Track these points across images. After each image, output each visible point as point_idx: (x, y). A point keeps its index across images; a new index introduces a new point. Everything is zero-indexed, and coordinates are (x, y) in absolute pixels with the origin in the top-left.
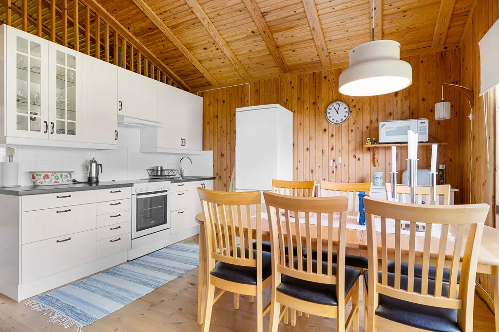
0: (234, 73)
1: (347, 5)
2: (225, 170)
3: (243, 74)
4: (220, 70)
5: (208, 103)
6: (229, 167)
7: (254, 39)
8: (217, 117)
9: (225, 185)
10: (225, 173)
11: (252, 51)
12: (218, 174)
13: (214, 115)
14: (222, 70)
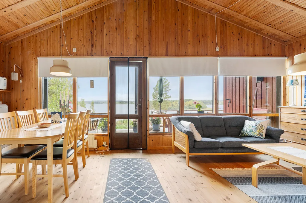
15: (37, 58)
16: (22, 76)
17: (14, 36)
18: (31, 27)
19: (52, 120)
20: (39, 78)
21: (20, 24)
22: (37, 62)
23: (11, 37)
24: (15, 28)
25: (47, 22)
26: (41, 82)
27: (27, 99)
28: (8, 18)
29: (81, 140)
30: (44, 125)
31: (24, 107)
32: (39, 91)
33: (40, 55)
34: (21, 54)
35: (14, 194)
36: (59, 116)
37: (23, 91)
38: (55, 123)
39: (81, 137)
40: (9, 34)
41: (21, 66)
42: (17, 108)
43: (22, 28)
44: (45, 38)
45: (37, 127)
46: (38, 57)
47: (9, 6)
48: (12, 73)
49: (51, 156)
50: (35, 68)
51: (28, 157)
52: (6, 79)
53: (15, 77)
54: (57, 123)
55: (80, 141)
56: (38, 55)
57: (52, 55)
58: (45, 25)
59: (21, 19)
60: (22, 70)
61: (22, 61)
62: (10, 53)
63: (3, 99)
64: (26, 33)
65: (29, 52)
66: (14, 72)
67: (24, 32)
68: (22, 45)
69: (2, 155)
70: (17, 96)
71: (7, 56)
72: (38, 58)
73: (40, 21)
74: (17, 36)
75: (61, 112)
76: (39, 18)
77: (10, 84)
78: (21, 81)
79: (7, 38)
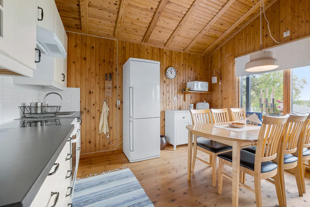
0: (110, 28)
1: (200, 22)
2: (94, 105)
3: (118, 32)
4: (100, 21)
5: (74, 44)
6: (98, 102)
7: (148, 13)
8: (85, 59)
9: (93, 118)
10: (93, 107)
11: (139, 20)
12: (85, 109)
13: (81, 57)
14: (103, 21)
15: (234, 59)
16: (221, 79)
17: (214, 47)
18: (229, 32)
19: (248, 121)
20: (237, 78)
21: (218, 34)
22: (235, 63)
23: (212, 48)
24: (215, 40)
25: (245, 19)
26: (239, 81)
27: (225, 99)
28: (208, 34)
29: (294, 155)
30: (235, 125)
31: (222, 106)
32: (237, 90)
33: (238, 55)
34: (220, 60)
35: (205, 178)
36: (258, 117)
37: (222, 91)
38: (252, 124)
39: (295, 150)
40: (210, 47)
41: (220, 71)
42: (216, 106)
43: (221, 37)
44: (243, 37)
45: (228, 125)
46: (236, 57)
47: (208, 23)
48: (212, 77)
49: (237, 161)
50: (233, 69)
51: (216, 152)
52: (208, 83)
53: (215, 80)
54: (255, 124)
55: (292, 155)
56: (236, 56)
57: (251, 51)
58: (244, 22)
59: (218, 29)
60: (221, 74)
61: (221, 66)
62: (211, 62)
63: (207, 99)
64: (224, 40)
65: (227, 55)
66: (214, 76)
67: (222, 39)
68: (221, 52)
69: (197, 143)
70: (217, 96)
71: (209, 65)
72: (236, 59)
73: (237, 21)
74: (217, 46)
75: (260, 113)
76: (236, 19)
77: (211, 87)
78: (220, 83)
79: (209, 50)
